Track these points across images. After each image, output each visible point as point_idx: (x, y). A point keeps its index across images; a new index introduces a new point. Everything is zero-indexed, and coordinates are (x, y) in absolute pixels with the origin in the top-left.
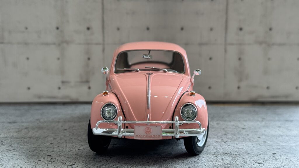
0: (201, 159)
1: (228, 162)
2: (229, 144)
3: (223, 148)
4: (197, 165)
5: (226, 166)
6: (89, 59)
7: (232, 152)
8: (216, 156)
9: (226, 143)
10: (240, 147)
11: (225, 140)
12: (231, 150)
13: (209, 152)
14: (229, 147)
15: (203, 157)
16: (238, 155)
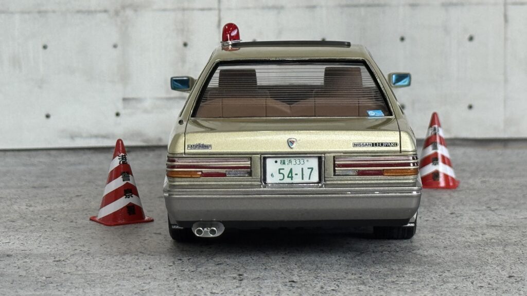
0: (444, 234)
1: (493, 237)
2: (500, 213)
3: (487, 219)
4: (435, 241)
5: (489, 241)
6: (185, 45)
7: (504, 224)
8: (473, 229)
9: (496, 211)
10: (522, 217)
11: (493, 208)
12: (502, 221)
13: (459, 224)
14: (500, 217)
15: (448, 232)
16: (515, 227)
